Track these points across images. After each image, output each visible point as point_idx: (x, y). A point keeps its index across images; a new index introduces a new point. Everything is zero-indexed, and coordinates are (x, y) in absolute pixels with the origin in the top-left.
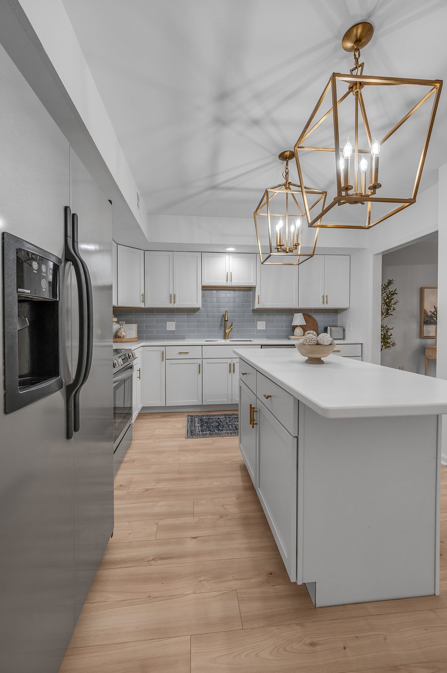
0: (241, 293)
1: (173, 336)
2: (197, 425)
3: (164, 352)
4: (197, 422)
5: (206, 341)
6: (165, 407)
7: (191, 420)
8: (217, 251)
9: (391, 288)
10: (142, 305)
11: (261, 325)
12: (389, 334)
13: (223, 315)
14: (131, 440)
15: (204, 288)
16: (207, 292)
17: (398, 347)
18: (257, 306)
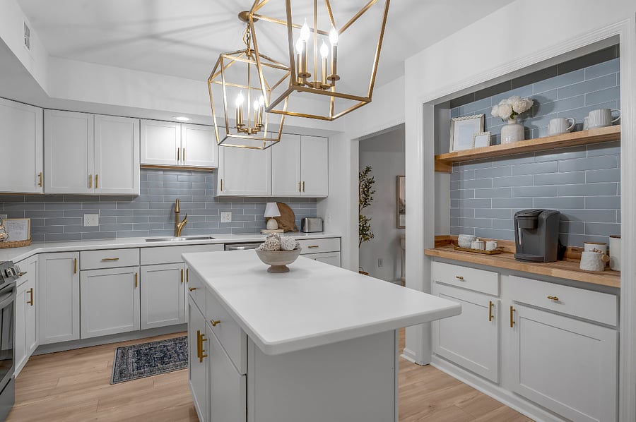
0: (198, 176)
1: (93, 234)
2: (131, 360)
3: (78, 261)
4: (131, 356)
5: (147, 241)
6: (80, 341)
7: (123, 354)
8: (163, 119)
9: (369, 176)
10: (40, 191)
11: (226, 217)
12: (368, 225)
13: (174, 204)
14: (13, 403)
15: (144, 168)
16: (150, 174)
17: (377, 239)
18: (220, 193)
